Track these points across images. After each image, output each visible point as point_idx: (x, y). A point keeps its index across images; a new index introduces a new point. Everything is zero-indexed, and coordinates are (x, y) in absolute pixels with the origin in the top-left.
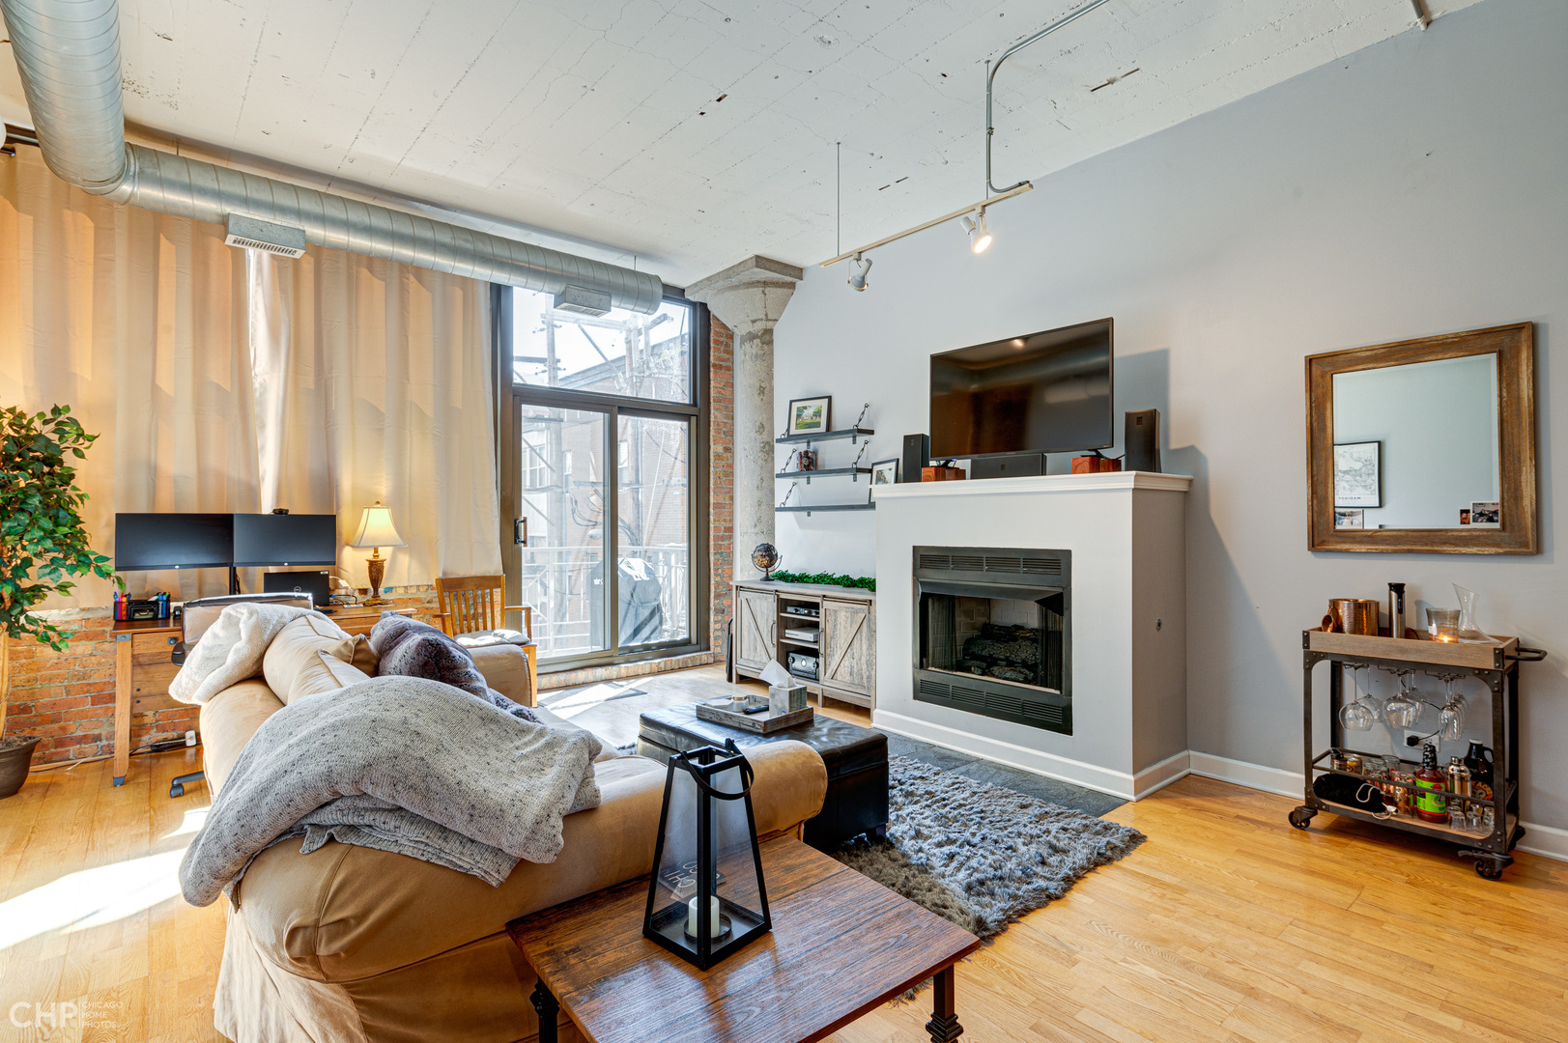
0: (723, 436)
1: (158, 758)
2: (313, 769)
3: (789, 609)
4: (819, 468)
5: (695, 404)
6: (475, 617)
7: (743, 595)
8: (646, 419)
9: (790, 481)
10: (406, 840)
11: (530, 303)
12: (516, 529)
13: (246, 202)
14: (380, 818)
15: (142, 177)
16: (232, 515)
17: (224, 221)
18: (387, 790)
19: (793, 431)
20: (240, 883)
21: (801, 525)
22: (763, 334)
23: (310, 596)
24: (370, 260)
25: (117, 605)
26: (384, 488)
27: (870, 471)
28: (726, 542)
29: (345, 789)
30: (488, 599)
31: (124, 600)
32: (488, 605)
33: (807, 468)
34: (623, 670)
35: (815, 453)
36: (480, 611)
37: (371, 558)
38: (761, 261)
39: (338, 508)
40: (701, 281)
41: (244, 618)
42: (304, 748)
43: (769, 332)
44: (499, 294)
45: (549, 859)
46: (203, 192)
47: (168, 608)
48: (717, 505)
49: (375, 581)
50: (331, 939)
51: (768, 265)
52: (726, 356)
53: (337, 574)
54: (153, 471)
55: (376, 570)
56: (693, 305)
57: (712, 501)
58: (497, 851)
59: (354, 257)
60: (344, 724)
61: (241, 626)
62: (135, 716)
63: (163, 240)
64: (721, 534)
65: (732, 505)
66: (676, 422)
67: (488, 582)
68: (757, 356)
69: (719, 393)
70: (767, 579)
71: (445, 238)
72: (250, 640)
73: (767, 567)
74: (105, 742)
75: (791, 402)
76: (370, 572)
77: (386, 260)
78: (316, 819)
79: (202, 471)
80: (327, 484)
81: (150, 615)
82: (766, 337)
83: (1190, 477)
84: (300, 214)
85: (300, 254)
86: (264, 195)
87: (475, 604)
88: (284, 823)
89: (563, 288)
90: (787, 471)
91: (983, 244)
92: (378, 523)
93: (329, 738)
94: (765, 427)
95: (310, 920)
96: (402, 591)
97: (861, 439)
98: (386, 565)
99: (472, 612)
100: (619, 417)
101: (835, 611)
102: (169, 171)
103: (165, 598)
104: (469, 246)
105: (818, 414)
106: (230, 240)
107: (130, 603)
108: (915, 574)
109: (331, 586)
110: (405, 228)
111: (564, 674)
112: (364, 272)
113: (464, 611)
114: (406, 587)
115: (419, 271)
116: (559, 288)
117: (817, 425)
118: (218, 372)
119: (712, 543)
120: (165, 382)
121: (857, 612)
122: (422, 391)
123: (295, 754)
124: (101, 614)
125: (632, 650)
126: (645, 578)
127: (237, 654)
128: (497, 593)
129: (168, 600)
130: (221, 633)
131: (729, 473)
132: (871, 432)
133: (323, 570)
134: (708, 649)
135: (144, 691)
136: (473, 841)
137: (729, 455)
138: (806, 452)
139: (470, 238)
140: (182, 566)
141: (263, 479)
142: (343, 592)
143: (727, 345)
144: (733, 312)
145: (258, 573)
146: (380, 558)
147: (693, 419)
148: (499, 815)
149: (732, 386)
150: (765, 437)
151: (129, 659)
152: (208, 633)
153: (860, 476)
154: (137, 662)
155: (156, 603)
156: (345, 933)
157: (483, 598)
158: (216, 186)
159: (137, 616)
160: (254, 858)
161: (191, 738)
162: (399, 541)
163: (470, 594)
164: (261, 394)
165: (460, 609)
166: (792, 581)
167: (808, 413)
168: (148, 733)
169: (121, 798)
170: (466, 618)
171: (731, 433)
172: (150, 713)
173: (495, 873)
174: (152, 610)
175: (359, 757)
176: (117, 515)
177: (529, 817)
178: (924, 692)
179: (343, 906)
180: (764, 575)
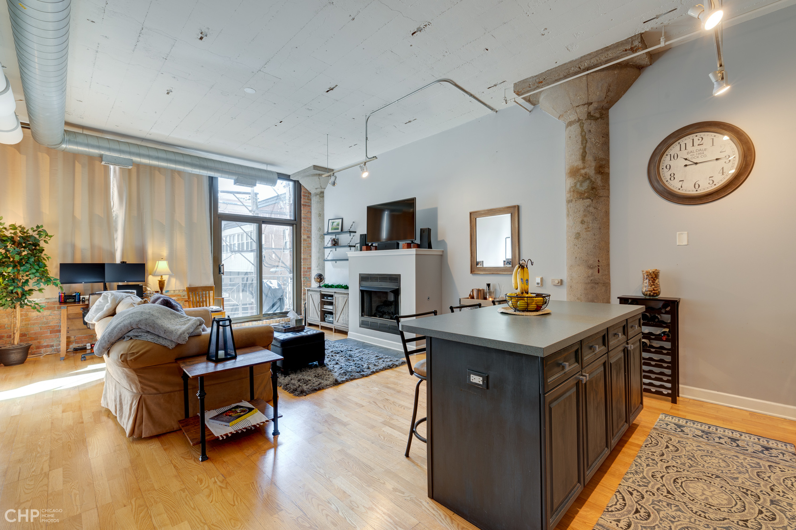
0: (306, 232)
1: (76, 353)
2: (126, 322)
3: (325, 298)
4: (339, 245)
5: (295, 220)
6: (203, 302)
7: (310, 293)
8: (275, 226)
9: (330, 249)
10: (149, 338)
11: (225, 184)
12: (220, 268)
13: (109, 149)
14: (143, 334)
15: (70, 142)
16: (104, 264)
17: (101, 157)
18: (144, 326)
19: (330, 231)
20: (109, 351)
21: (334, 267)
22: (320, 193)
23: (135, 291)
24: (159, 169)
25: (60, 297)
26: (165, 252)
27: (355, 246)
28: (308, 273)
29: (134, 326)
30: (208, 295)
31: (63, 295)
32: (208, 297)
33: (334, 245)
34: (264, 322)
35: (338, 239)
36: (205, 299)
37: (160, 279)
38: (315, 167)
39: (146, 261)
40: (296, 173)
41: (110, 296)
42: (125, 318)
43: (322, 193)
44: (212, 181)
45: (184, 343)
46: (93, 146)
47: (80, 298)
48: (304, 259)
49: (161, 288)
50: (131, 356)
51: (319, 168)
52: (308, 201)
53: (146, 285)
54: (73, 247)
55: (162, 284)
56: (295, 181)
57: (302, 257)
58: (172, 341)
59: (152, 167)
60: (134, 313)
61: (109, 299)
62: (68, 338)
63: (76, 162)
64: (306, 270)
65: (310, 259)
66: (287, 227)
67: (208, 289)
68: (318, 202)
69: (305, 215)
70: (320, 287)
71: (188, 160)
72: (111, 303)
73: (320, 282)
74: (55, 347)
75: (329, 220)
76: (159, 284)
77: (166, 169)
78: (128, 335)
79: (92, 247)
80: (142, 251)
81: (73, 300)
82: (322, 194)
83: (443, 250)
84: (130, 153)
85: (130, 167)
86: (116, 146)
87: (203, 297)
88: (120, 335)
89: (236, 177)
90: (328, 246)
91: (365, 175)
92: (162, 266)
93: (131, 316)
94: (321, 229)
95: (125, 353)
96: (172, 292)
97: (352, 234)
98: (166, 282)
99: (201, 300)
100: (263, 225)
101: (338, 298)
102: (80, 139)
103: (78, 294)
104: (198, 163)
105: (338, 225)
106: (103, 163)
107: (65, 296)
108: (360, 284)
109: (144, 290)
110: (172, 157)
111: (240, 324)
112: (157, 172)
113: (198, 299)
114: (174, 291)
115: (179, 172)
116: (234, 177)
117: (338, 229)
118: (99, 211)
119: (302, 274)
120: (78, 214)
121: (344, 298)
122: (180, 216)
123: (122, 319)
124: (53, 300)
125: (269, 315)
126: (277, 287)
127: (107, 307)
128: (211, 293)
129: (80, 295)
130: (102, 301)
131: (309, 246)
132: (355, 232)
133: (140, 284)
134: (301, 315)
135: (70, 328)
136: (166, 339)
137: (309, 239)
138: (334, 239)
139: (198, 160)
140: (85, 283)
141: (117, 250)
142: (149, 292)
143: (308, 197)
144: (308, 185)
145: (115, 284)
146: (163, 279)
147: (295, 226)
148: (171, 332)
149: (311, 212)
150: (321, 233)
151: (66, 316)
152: (98, 301)
153: (352, 248)
154: (69, 318)
155: (75, 296)
156: (134, 356)
157: (206, 294)
158: (98, 144)
159: (68, 301)
160: (113, 344)
161: (89, 346)
162: (171, 273)
163: (200, 293)
164: (116, 218)
165: (196, 298)
166: (328, 287)
167: (335, 224)
168: (72, 344)
169: (63, 363)
170: (198, 302)
171: (310, 231)
172: (73, 337)
173: (171, 346)
174: (73, 299)
175: (138, 319)
176: (60, 264)
177: (179, 333)
178: (363, 324)
179: (133, 350)
180: (319, 285)
